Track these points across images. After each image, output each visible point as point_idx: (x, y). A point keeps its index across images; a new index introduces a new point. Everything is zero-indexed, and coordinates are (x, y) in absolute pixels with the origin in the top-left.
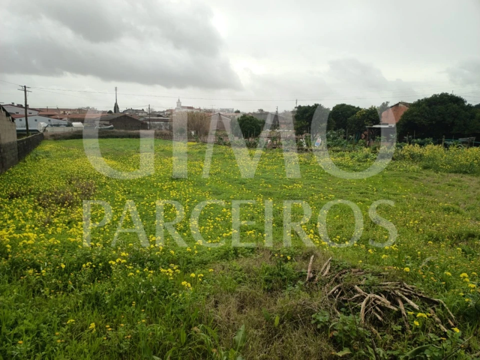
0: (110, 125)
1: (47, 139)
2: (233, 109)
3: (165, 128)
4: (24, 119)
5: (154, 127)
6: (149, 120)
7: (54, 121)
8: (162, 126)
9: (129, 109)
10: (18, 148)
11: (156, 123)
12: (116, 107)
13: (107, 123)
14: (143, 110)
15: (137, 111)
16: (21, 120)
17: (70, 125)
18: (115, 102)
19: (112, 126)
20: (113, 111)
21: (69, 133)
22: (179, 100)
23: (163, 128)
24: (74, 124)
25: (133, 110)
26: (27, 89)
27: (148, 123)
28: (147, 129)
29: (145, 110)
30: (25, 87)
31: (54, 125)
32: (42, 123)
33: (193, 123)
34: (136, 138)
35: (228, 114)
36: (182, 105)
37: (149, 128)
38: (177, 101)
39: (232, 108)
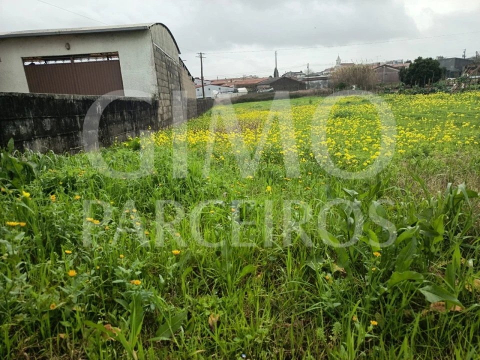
0: (271, 88)
1: (218, 104)
2: (402, 61)
3: (324, 87)
4: (201, 89)
5: (313, 87)
6: (308, 80)
7: (223, 89)
8: (320, 85)
9: (288, 73)
10: (197, 106)
11: (314, 82)
12: (276, 72)
13: (268, 86)
14: (301, 72)
15: (295, 74)
16: (198, 90)
17: (236, 91)
18: (275, 67)
19: (272, 89)
20: (273, 76)
21: (236, 98)
22: (339, 58)
23: (322, 86)
24: (239, 89)
25: (292, 73)
26: (203, 55)
27: (306, 82)
28: (305, 89)
29: (304, 72)
30: (201, 54)
31: (224, 92)
32: (214, 91)
33: (354, 76)
34: (295, 98)
35: (396, 66)
36: (342, 62)
37: (307, 88)
38: (337, 58)
39: (401, 59)
